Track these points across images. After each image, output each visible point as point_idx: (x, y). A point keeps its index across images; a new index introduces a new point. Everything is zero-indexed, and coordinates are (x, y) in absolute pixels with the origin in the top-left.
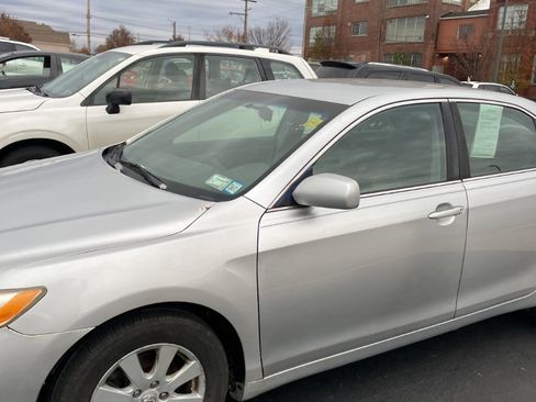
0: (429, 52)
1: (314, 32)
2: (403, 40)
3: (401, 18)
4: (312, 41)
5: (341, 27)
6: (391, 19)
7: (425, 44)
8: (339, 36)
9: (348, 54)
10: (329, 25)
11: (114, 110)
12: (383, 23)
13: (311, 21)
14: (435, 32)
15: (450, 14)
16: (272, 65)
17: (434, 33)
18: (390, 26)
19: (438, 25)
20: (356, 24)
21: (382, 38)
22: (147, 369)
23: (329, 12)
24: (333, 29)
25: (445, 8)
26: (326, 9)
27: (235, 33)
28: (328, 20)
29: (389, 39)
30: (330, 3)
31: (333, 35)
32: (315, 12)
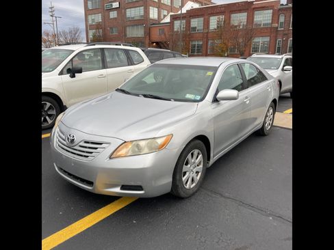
0: (147, 41)
1: (91, 32)
2: (135, 36)
3: (133, 26)
4: (91, 37)
5: (104, 30)
6: (129, 26)
7: (145, 37)
8: (104, 34)
10: (99, 29)
12: (124, 28)
15: (154, 24)
16: (130, 52)
17: (148, 33)
18: (128, 29)
19: (150, 29)
20: (111, 28)
21: (125, 35)
24: (101, 31)
25: (151, 21)
26: (96, 21)
27: (50, 34)
28: (98, 26)
29: (128, 36)
30: (98, 18)
31: (101, 34)
32: (90, 22)
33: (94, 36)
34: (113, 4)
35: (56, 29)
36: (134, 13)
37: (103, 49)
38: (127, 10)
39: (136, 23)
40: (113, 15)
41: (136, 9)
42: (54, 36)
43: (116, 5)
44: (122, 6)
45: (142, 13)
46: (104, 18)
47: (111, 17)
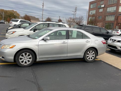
0: (115, 23)
1: (90, 18)
2: (109, 20)
3: (109, 15)
4: (89, 20)
5: (96, 17)
6: (107, 16)
7: (114, 21)
8: (95, 19)
9: (97, 23)
10: (93, 17)
11: (34, 31)
12: (105, 16)
13: (89, 16)
14: (117, 18)
18: (107, 17)
19: (118, 17)
20: (99, 17)
22: (26, 55)
23: (93, 14)
25: (119, 13)
28: (93, 16)
29: (106, 20)
30: (94, 12)
31: (94, 19)
32: (90, 14)
33: (91, 20)
34: (102, 6)
35: (74, 17)
36: (111, 9)
37: (49, 23)
38: (108, 8)
39: (111, 14)
40: (101, 10)
41: (113, 7)
42: (73, 19)
43: (103, 6)
44: (106, 6)
45: (115, 9)
46: (96, 12)
47: (100, 12)
